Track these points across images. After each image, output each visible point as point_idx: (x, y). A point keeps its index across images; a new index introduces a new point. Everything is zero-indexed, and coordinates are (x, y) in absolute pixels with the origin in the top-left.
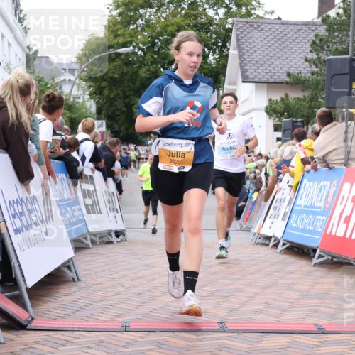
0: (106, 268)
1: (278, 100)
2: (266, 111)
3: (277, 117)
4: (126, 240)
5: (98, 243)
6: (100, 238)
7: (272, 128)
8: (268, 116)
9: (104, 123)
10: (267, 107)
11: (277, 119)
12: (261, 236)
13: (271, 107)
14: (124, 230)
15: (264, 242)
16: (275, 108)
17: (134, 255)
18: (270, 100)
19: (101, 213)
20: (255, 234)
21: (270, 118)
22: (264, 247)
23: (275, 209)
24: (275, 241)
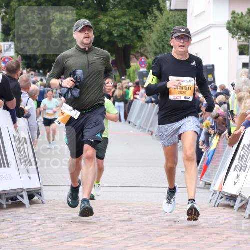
0: (15, 240)
1: (245, 14)
2: (229, 29)
3: (243, 35)
4: (43, 203)
5: (5, 207)
6: (7, 201)
7: (236, 51)
8: (231, 35)
9: (13, 46)
10: (229, 23)
11: (243, 39)
12: (223, 195)
13: (234, 22)
14: (40, 189)
15: (228, 203)
16: (240, 23)
17: (54, 222)
18: (234, 13)
19: (9, 167)
20: (215, 193)
21: (233, 38)
22: (228, 210)
23: (241, 159)
24: (242, 201)
